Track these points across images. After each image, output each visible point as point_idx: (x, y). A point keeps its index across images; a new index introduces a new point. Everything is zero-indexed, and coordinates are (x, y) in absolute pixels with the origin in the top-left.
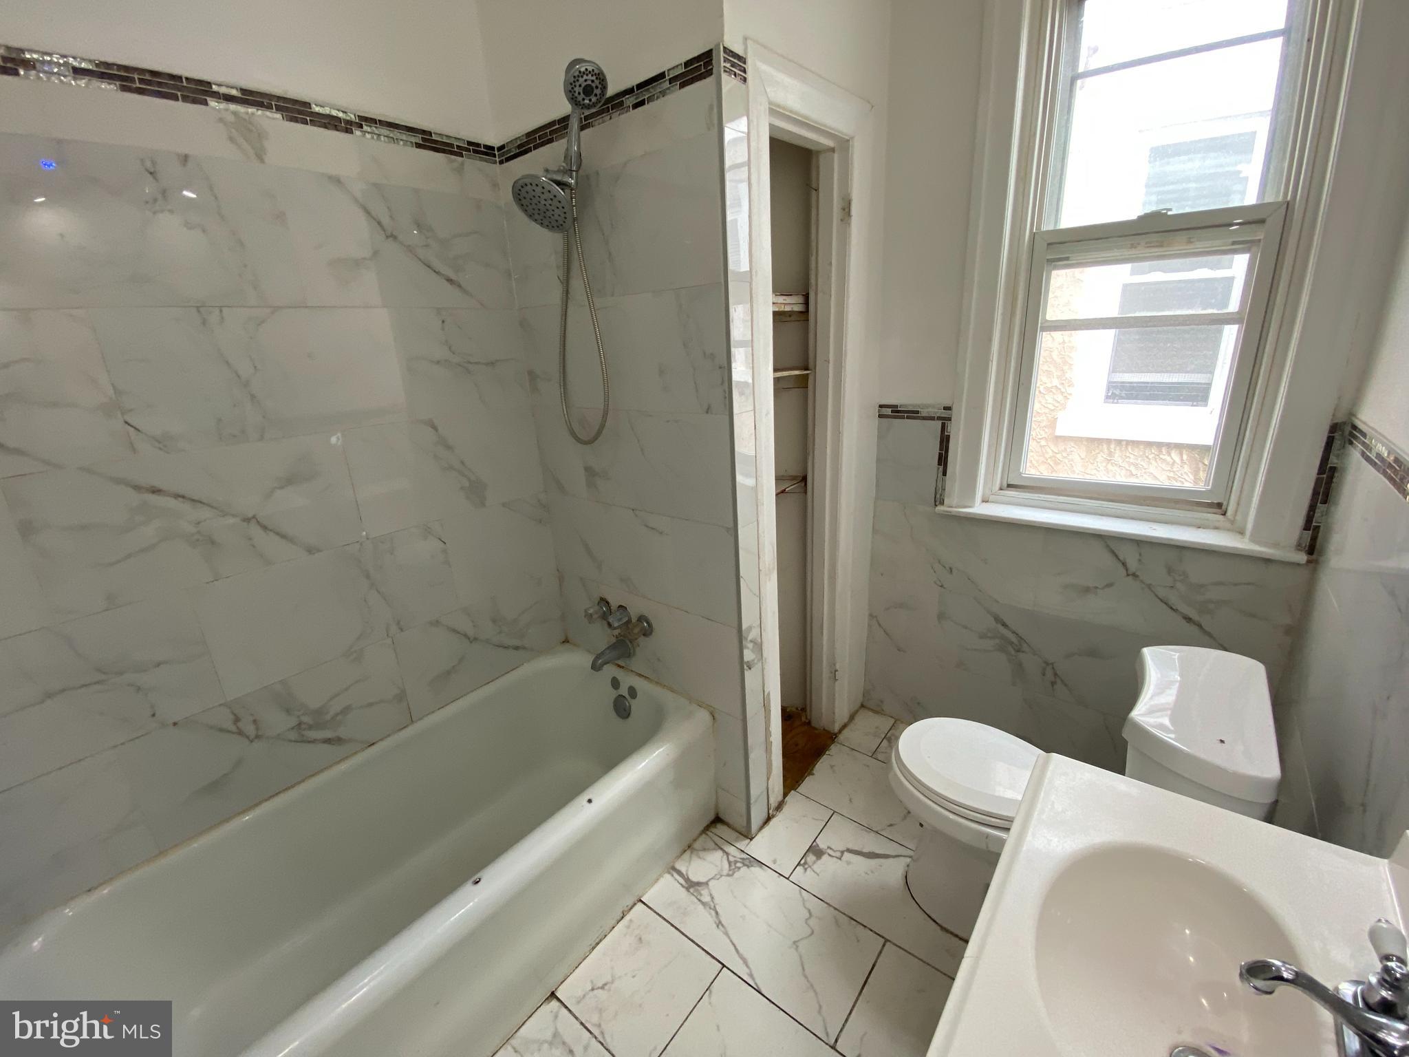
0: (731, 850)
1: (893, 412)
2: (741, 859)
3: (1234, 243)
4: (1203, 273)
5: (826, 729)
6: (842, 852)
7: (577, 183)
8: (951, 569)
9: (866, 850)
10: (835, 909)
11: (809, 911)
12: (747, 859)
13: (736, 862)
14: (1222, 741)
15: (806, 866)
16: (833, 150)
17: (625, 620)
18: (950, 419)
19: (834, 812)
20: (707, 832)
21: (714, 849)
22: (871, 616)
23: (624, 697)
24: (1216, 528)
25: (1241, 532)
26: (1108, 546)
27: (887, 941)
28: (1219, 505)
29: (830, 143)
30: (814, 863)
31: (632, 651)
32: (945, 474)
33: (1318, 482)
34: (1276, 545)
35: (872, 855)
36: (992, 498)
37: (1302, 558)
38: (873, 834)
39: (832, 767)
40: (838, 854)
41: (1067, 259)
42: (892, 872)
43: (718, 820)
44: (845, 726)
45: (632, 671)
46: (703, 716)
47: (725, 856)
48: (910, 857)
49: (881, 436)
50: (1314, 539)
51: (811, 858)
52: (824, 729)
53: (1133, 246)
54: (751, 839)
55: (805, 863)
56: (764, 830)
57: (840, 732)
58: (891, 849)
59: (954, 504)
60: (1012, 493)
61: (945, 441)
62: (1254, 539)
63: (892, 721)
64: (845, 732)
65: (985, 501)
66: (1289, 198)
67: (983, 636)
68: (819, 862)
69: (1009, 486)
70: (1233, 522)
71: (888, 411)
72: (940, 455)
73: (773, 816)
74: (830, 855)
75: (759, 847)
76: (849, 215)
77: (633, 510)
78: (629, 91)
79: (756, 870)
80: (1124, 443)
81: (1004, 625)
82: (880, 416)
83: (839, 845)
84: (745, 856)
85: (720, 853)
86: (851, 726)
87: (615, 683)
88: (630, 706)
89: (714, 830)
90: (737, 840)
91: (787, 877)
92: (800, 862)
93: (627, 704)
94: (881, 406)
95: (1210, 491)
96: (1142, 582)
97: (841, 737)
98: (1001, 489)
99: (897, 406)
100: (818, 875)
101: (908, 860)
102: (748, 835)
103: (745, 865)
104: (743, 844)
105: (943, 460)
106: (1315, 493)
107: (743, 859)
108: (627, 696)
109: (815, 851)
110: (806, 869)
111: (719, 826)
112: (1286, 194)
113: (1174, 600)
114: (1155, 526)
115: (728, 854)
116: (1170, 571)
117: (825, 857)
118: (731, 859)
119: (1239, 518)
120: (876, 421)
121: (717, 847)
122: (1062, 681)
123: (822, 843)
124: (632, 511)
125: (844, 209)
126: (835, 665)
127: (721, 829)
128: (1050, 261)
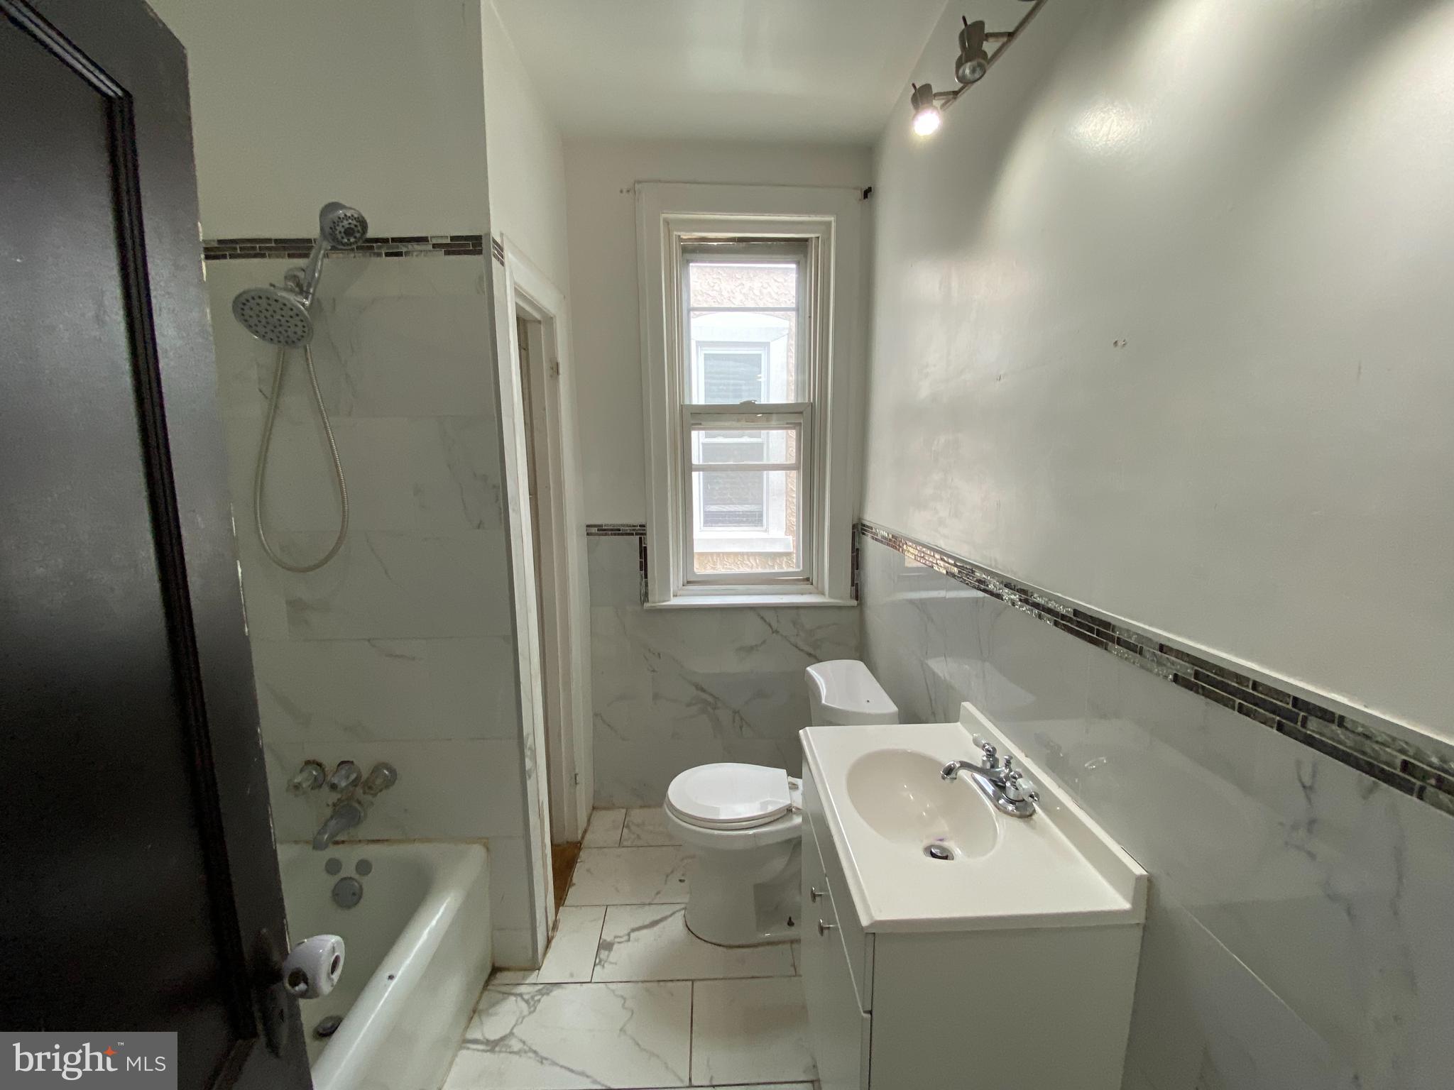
0: (522, 989)
1: (597, 531)
2: (537, 991)
3: (787, 424)
4: (745, 440)
5: (569, 840)
6: (629, 935)
7: (311, 304)
8: (659, 654)
9: (647, 922)
10: (642, 982)
11: (622, 997)
12: (543, 988)
13: (532, 998)
14: (868, 701)
15: (602, 962)
16: (539, 322)
17: (353, 776)
18: (645, 534)
19: (607, 906)
20: (489, 987)
21: (504, 999)
22: (596, 715)
23: (351, 878)
24: (810, 593)
25: (823, 594)
26: (759, 615)
27: (693, 981)
28: (808, 579)
29: (537, 316)
30: (608, 956)
31: (362, 814)
32: (646, 577)
33: (853, 557)
34: (841, 598)
35: (654, 924)
36: (679, 593)
37: (855, 603)
38: (647, 908)
39: (588, 870)
40: (626, 938)
41: (700, 424)
42: (675, 926)
43: (495, 970)
44: (585, 832)
45: (360, 841)
46: (477, 852)
47: (519, 999)
48: (683, 909)
49: (590, 550)
50: (857, 591)
51: (604, 954)
52: (568, 842)
53: (738, 420)
54: (539, 969)
55: (600, 961)
56: (547, 956)
57: (583, 838)
58: (666, 910)
59: (656, 601)
60: (690, 587)
61: (643, 552)
62: (830, 596)
63: (624, 811)
64: (588, 836)
65: (675, 596)
66: (812, 401)
67: (689, 705)
68: (612, 953)
69: (689, 582)
70: (817, 588)
71: (594, 530)
72: (641, 562)
73: (553, 938)
74: (619, 943)
75: (550, 970)
76: (558, 373)
77: (369, 640)
78: (385, 241)
79: (557, 992)
80: (721, 555)
81: (703, 690)
82: (588, 534)
83: (622, 930)
84: (540, 987)
85: (513, 998)
86: (591, 828)
87: (333, 867)
88: (361, 886)
89: (496, 982)
90: (524, 978)
91: (589, 981)
92: (595, 962)
93: (356, 884)
94: (588, 526)
95: (802, 571)
96: (782, 635)
97: (585, 843)
98: (683, 585)
99: (601, 526)
100: (616, 964)
101: (683, 912)
102: (535, 966)
103: (543, 995)
104: (533, 978)
105: (644, 566)
106: (853, 565)
107: (539, 990)
108: (357, 876)
109: (605, 946)
110: (603, 966)
111: (499, 975)
112: (809, 398)
113: (801, 644)
114: (781, 597)
115: (521, 995)
116: (794, 623)
117: (615, 947)
118: (526, 997)
119: (820, 585)
120: (585, 538)
121: (506, 995)
122: (746, 723)
123: (607, 937)
124: (367, 643)
125: (552, 369)
126: (575, 769)
127: (502, 977)
128: (693, 424)
